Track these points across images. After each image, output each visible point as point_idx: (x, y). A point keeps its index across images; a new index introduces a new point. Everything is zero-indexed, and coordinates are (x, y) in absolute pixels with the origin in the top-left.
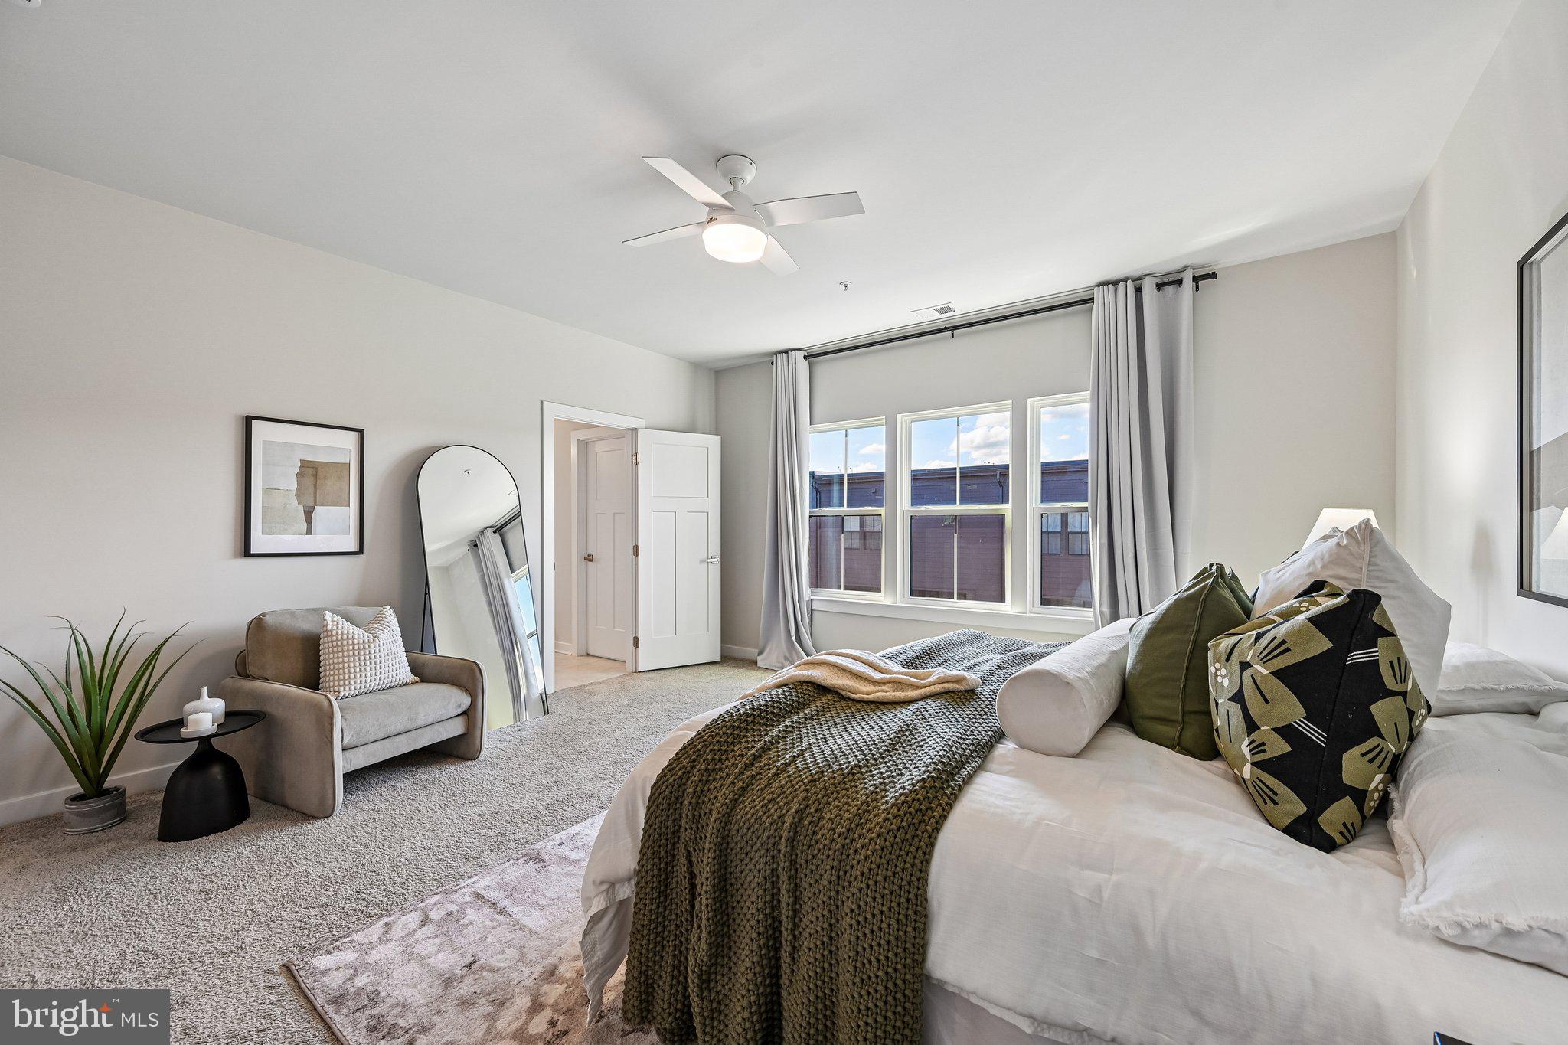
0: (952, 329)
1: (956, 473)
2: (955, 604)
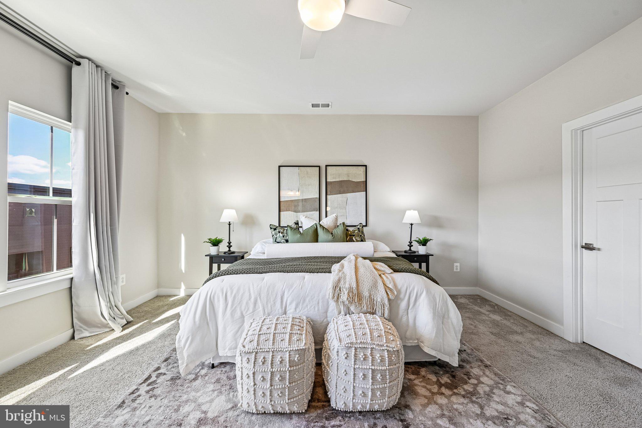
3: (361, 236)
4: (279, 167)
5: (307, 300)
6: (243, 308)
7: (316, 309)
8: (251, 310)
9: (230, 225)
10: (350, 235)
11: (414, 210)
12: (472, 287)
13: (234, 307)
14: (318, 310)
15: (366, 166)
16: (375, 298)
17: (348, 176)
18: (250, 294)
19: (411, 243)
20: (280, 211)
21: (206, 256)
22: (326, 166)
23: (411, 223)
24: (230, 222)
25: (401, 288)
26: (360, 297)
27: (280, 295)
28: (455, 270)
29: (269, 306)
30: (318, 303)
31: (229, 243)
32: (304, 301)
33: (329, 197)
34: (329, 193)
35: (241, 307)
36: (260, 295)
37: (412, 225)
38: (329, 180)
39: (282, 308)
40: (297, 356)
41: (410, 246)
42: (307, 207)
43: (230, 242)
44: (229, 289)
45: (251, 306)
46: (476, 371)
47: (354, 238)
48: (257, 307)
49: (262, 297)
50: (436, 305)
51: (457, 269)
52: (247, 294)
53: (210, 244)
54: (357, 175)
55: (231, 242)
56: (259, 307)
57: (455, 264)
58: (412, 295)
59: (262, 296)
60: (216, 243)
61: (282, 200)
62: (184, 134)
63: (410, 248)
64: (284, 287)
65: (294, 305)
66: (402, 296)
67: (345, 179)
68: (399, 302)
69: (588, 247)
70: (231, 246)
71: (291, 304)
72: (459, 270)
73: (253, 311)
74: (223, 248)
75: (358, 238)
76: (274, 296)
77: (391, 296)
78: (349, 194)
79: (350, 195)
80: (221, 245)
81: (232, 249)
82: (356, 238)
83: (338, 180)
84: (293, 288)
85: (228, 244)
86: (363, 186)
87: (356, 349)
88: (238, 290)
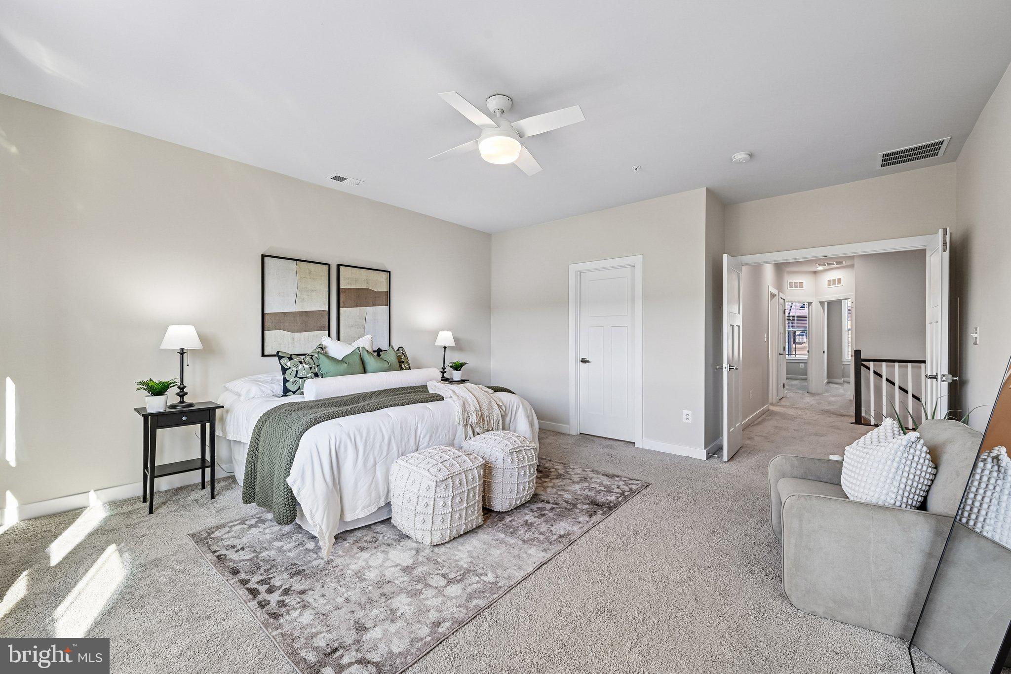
5: (440, 430)
6: (376, 453)
7: (447, 438)
8: (385, 453)
9: (182, 354)
11: (448, 330)
13: (366, 454)
14: (449, 438)
15: (390, 272)
16: (492, 416)
18: (383, 434)
19: (444, 368)
20: (263, 330)
22: (339, 265)
24: (182, 349)
27: (414, 429)
29: (403, 445)
30: (449, 432)
31: (182, 388)
32: (437, 430)
33: (342, 310)
34: (341, 304)
35: (373, 453)
36: (393, 432)
37: (445, 347)
39: (416, 444)
41: (443, 372)
42: (309, 325)
43: (182, 386)
44: (357, 433)
45: (385, 448)
46: (548, 465)
48: (391, 448)
49: (396, 435)
52: (379, 436)
53: (146, 393)
54: (379, 284)
55: (185, 387)
56: (393, 449)
59: (396, 433)
60: (159, 390)
61: (266, 311)
63: (443, 375)
64: (417, 419)
65: (427, 438)
67: (364, 286)
69: (584, 361)
70: (186, 393)
71: (424, 437)
73: (387, 454)
76: (408, 431)
77: (503, 413)
78: (368, 308)
79: (370, 309)
81: (187, 399)
83: (354, 287)
84: (426, 418)
85: (179, 391)
86: (386, 298)
88: (368, 432)
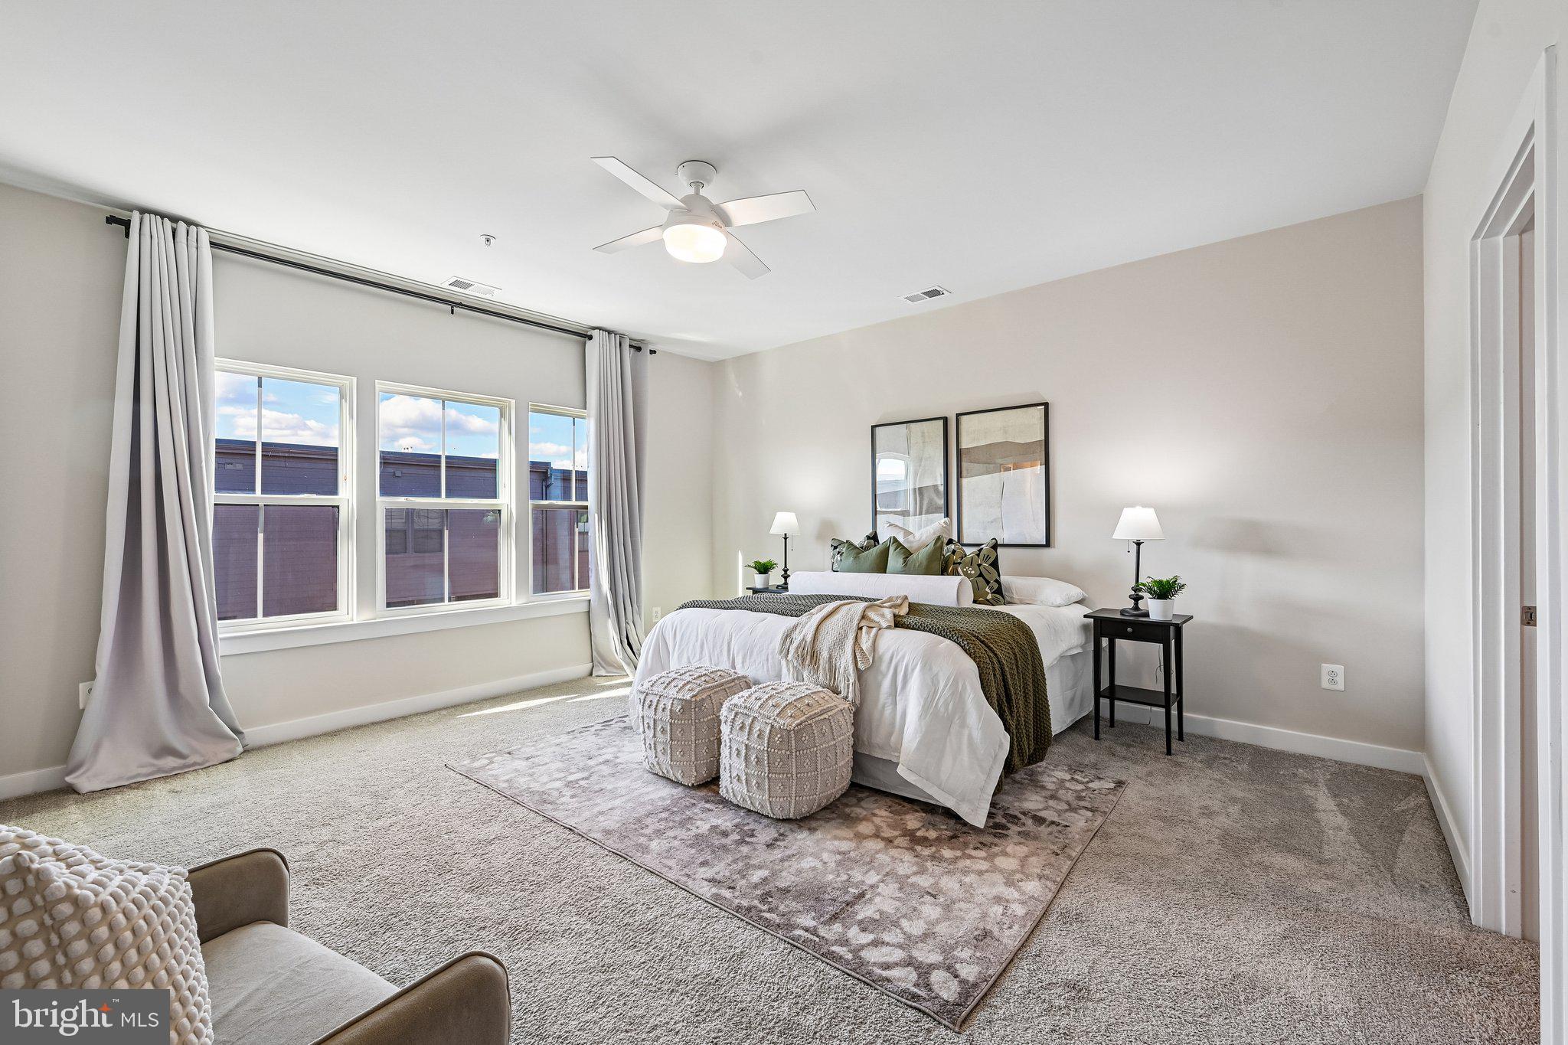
0: (454, 304)
1: (440, 462)
2: (448, 607)
3: (979, 565)
4: (873, 427)
9: (786, 539)
10: (954, 563)
11: (1145, 506)
12: (1400, 747)
16: (838, 664)
17: (1006, 432)
19: (1136, 589)
20: (875, 512)
21: (747, 589)
22: (958, 415)
23: (1136, 538)
24: (786, 534)
25: (883, 654)
26: (814, 655)
28: (1325, 684)
31: (786, 571)
33: (965, 481)
34: (964, 473)
37: (1138, 544)
38: (964, 445)
40: (680, 707)
41: (1137, 599)
42: (922, 505)
43: (785, 569)
47: (960, 570)
50: (935, 692)
51: (1333, 681)
53: (755, 570)
54: (1026, 428)
55: (788, 570)
57: (1323, 665)
58: (898, 670)
60: (764, 569)
61: (878, 491)
62: (740, 394)
63: (1136, 604)
66: (884, 667)
67: (999, 438)
68: (880, 678)
70: (789, 576)
71: (738, 653)
72: (1341, 686)
74: (775, 578)
75: (970, 569)
77: (861, 666)
80: (772, 573)
82: (965, 570)
83: (982, 443)
85: (783, 573)
86: (1037, 451)
87: (736, 714)
88: (688, 626)
